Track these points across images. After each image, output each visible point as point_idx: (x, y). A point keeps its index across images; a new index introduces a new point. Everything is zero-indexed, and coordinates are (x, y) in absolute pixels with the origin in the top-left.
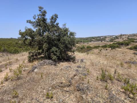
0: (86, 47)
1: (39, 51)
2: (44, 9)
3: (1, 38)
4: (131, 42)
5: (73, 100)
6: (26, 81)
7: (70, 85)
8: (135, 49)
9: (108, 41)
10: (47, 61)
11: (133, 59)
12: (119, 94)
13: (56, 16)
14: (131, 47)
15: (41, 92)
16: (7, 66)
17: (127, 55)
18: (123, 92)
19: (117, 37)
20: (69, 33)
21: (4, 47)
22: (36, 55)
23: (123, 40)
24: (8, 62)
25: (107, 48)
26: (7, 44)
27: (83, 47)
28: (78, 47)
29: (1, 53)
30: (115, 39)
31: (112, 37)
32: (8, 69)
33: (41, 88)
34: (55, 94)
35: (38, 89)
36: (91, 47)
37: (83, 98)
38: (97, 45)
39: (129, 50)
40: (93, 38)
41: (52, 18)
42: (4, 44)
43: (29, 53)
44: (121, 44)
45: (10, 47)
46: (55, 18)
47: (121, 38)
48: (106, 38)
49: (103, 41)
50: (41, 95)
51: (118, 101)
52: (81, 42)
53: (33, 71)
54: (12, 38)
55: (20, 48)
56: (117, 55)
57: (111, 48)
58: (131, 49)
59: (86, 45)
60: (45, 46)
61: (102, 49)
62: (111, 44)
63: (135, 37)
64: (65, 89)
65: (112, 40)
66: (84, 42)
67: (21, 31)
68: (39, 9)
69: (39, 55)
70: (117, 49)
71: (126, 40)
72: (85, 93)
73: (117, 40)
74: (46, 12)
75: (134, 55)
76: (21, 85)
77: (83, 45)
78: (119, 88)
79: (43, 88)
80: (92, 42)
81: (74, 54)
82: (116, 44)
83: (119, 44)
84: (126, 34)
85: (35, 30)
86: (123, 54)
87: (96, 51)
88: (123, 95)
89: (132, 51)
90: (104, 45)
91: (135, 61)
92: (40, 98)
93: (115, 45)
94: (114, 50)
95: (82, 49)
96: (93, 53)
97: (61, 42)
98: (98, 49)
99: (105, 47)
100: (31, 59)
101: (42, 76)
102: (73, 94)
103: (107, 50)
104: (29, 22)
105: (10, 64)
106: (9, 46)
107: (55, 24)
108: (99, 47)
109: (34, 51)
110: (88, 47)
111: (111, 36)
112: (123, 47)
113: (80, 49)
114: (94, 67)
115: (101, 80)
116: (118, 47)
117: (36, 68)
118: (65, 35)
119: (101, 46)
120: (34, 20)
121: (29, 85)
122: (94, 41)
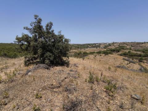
0: (82, 53)
1: (34, 56)
2: (39, 17)
3: (1, 43)
4: (121, 49)
5: (61, 99)
6: (19, 83)
7: (59, 87)
8: (124, 56)
9: (102, 47)
10: (42, 65)
11: (122, 64)
12: (101, 93)
13: (51, 24)
14: (121, 54)
15: (31, 93)
16: (3, 70)
17: (117, 60)
18: (106, 91)
19: (110, 45)
20: (64, 39)
21: (4, 51)
22: (32, 60)
23: (115, 47)
24: (4, 66)
25: (101, 54)
26: (7, 49)
27: (80, 52)
28: (76, 53)
29: (1, 58)
30: (108, 46)
31: (105, 45)
32: (4, 72)
33: (32, 89)
34: (44, 94)
35: (29, 90)
36: (87, 53)
37: (69, 97)
38: (93, 52)
39: (120, 56)
40: (89, 44)
41: (48, 25)
42: (4, 49)
43: (25, 58)
44: (113, 51)
45: (10, 52)
46: (50, 25)
47: (113, 45)
48: (101, 45)
49: (98, 48)
50: (31, 96)
51: (99, 99)
52: (79, 48)
53: (27, 74)
54: (12, 43)
55: (20, 52)
56: (109, 60)
57: (104, 54)
58: (121, 55)
59: (83, 51)
60: (40, 51)
61: (97, 55)
62: (104, 51)
63: (125, 45)
64: (54, 90)
65: (105, 47)
66: (81, 48)
67: (18, 37)
68: (34, 17)
69: (34, 60)
70: (110, 55)
71: (117, 47)
72: (71, 93)
73: (110, 47)
74: (41, 20)
75: (123, 61)
76: (14, 87)
77: (80, 51)
78: (103, 89)
79: (34, 89)
80: (88, 49)
81: (69, 59)
82: (109, 50)
83: (111, 51)
84: (117, 42)
85: (31, 36)
86: (114, 59)
87: (92, 56)
88: (105, 93)
89: (122, 57)
90: (99, 51)
91: (124, 65)
92: (29, 98)
93: (108, 52)
94: (107, 56)
95: (79, 54)
96: (88, 59)
97: (55, 48)
98: (93, 55)
99: (99, 53)
100: (27, 63)
101: (34, 79)
102: (61, 94)
103: (101, 55)
104: (26, 29)
105: (7, 68)
106: (9, 50)
107: (50, 31)
108: (94, 53)
109: (30, 56)
110: (84, 53)
111: (105, 43)
112: (114, 53)
113: (77, 55)
114: (86, 71)
115: (89, 82)
116: (110, 53)
117: (30, 71)
118: (60, 41)
119: (96, 52)
120: (31, 27)
121: (21, 87)
122: (90, 48)
